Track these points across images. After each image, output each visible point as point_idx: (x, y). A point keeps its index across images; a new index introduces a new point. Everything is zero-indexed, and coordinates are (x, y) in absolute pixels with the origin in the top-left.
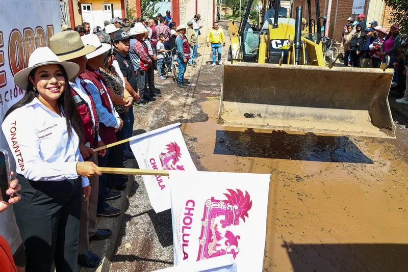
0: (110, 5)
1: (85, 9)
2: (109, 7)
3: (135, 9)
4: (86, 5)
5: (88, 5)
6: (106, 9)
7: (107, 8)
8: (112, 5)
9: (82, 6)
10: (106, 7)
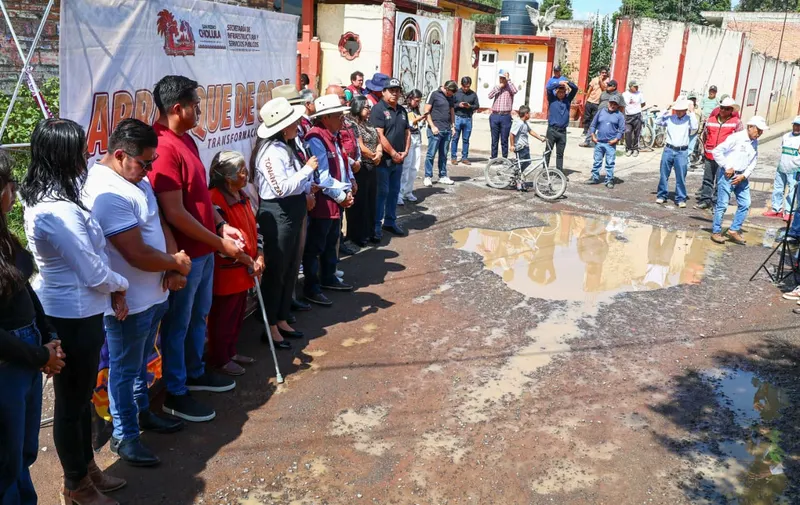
0: (528, 55)
1: (484, 59)
2: (525, 58)
3: (578, 65)
4: (488, 53)
5: (492, 53)
6: (520, 62)
7: (523, 59)
8: (531, 56)
9: (481, 53)
10: (520, 57)
